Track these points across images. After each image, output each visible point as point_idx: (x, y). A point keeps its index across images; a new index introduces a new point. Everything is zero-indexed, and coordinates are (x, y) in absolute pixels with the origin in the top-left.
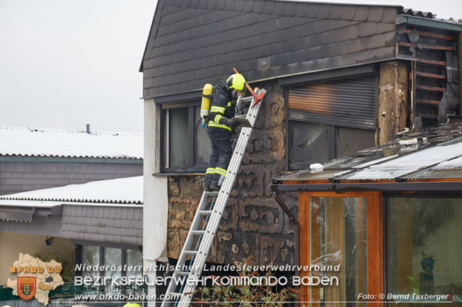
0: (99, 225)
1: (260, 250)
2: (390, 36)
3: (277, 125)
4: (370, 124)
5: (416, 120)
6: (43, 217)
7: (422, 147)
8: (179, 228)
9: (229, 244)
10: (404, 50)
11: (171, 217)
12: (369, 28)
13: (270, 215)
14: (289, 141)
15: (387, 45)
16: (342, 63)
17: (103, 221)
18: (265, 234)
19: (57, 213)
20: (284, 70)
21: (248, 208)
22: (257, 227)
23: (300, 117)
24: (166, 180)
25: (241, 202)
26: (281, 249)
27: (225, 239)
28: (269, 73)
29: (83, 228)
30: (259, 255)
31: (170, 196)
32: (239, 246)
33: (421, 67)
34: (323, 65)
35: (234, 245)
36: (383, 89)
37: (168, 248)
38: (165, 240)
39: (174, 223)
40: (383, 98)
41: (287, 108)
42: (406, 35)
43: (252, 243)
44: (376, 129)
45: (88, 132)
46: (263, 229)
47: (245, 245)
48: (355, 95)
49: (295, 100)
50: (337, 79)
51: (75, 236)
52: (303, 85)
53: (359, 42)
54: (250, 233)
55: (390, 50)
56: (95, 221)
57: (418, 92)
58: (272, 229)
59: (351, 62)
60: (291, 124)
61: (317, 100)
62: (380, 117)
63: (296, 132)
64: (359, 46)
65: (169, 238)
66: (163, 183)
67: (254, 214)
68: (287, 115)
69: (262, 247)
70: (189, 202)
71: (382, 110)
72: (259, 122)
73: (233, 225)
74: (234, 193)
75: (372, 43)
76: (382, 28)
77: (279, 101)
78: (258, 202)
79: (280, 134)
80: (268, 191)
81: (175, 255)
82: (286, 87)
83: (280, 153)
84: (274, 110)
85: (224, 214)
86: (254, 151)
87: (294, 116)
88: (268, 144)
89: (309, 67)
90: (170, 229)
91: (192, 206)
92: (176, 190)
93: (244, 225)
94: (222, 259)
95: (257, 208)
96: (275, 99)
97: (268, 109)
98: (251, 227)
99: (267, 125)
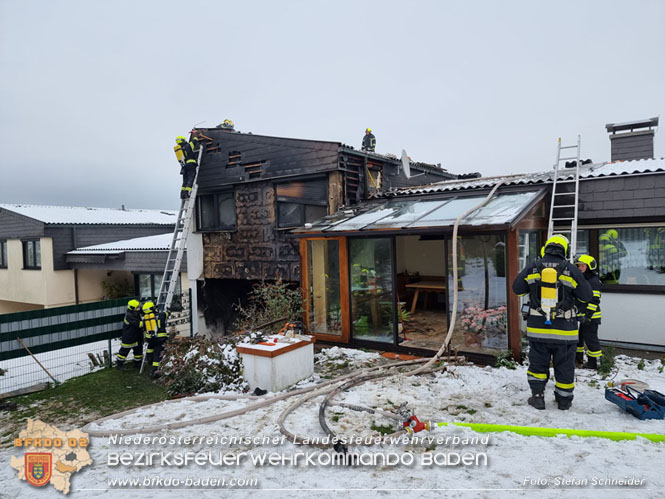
0: (152, 263)
1: (262, 270)
2: (335, 158)
3: (270, 204)
4: (325, 203)
5: (347, 201)
6: (112, 260)
7: (356, 215)
8: (211, 261)
9: (243, 268)
10: (342, 165)
11: (205, 255)
12: (323, 154)
13: (268, 252)
14: (278, 212)
15: (334, 163)
16: (308, 171)
17: (154, 260)
18: (265, 262)
19: (121, 257)
20: (276, 174)
21: (254, 249)
22: (260, 258)
23: (283, 199)
24: (201, 236)
26: (275, 269)
27: (240, 266)
28: (265, 176)
29: (140, 265)
30: (262, 273)
31: (204, 244)
32: (250, 269)
33: (349, 174)
34: (298, 172)
36: (331, 185)
37: (204, 273)
38: (202, 268)
39: (207, 259)
40: (331, 190)
41: (275, 194)
42: (342, 159)
43: (257, 267)
44: (328, 205)
45: (123, 209)
46: (264, 259)
47: (253, 268)
48: (315, 189)
49: (280, 191)
50: (305, 180)
51: (135, 269)
52: (285, 182)
53: (317, 160)
54: (255, 261)
55: (335, 165)
56: (148, 260)
57: (348, 186)
58: (269, 259)
59: (314, 171)
60: (278, 204)
61: (294, 191)
62: (330, 199)
63: (282, 208)
64: (318, 162)
65: (205, 267)
66: (200, 237)
67: (258, 251)
68: (276, 198)
70: (216, 246)
71: (331, 196)
72: (259, 202)
73: (245, 258)
74: (245, 240)
75: (325, 161)
76: (331, 153)
77: (271, 191)
78: (260, 245)
79: (271, 209)
80: (266, 239)
81: (208, 276)
82: (275, 184)
83: (272, 219)
84: (268, 196)
85: (240, 252)
86: (257, 218)
87: (280, 199)
88: (265, 214)
89: (289, 173)
90: (205, 262)
91: (218, 248)
92: (208, 241)
93: (252, 258)
94: (239, 277)
95: (260, 248)
96: (269, 190)
97: (265, 195)
98: (257, 258)
99: (264, 203)
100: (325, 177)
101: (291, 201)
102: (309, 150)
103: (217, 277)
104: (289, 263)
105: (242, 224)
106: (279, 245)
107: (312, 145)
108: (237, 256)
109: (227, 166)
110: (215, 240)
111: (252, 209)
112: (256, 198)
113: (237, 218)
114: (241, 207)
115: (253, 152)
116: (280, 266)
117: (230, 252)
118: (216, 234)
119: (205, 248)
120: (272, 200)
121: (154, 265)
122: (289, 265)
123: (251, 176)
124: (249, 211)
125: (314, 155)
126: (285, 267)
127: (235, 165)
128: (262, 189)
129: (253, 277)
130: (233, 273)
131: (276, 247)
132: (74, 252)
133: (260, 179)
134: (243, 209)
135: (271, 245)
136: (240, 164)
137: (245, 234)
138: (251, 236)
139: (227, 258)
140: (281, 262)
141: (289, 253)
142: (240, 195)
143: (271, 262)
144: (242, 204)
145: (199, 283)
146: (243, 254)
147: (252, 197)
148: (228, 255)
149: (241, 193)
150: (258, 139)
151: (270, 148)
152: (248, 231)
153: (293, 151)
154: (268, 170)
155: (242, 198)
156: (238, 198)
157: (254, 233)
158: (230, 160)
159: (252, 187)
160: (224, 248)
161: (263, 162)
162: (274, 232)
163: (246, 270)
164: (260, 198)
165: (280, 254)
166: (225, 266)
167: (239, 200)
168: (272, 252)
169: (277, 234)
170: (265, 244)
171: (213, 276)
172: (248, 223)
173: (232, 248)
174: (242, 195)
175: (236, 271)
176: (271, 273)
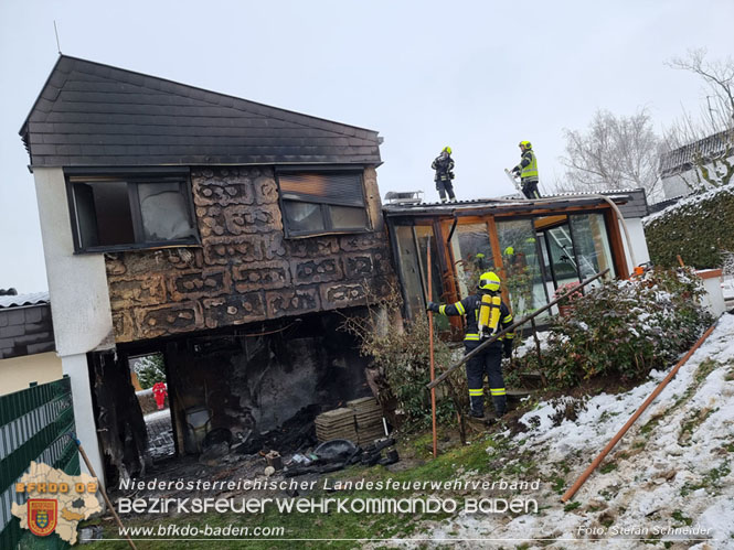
1: (265, 305)
2: (374, 149)
3: (271, 203)
4: (360, 203)
8: (131, 308)
9: (223, 308)
11: (113, 298)
12: (357, 142)
13: (274, 274)
14: (284, 215)
15: (374, 155)
16: (338, 161)
18: (270, 290)
21: (245, 272)
22: (259, 286)
23: (294, 197)
24: (100, 260)
25: (235, 268)
26: (291, 299)
27: (215, 304)
28: (262, 160)
30: (266, 310)
31: (110, 275)
32: (238, 306)
34: (321, 160)
35: (230, 308)
36: (367, 181)
38: (109, 324)
39: (118, 305)
40: (369, 187)
41: (279, 190)
43: (254, 301)
44: (367, 206)
46: (267, 286)
47: (246, 305)
48: (345, 184)
49: (285, 184)
50: (330, 172)
53: (350, 148)
54: (249, 293)
55: (375, 157)
58: (279, 285)
60: (284, 203)
61: (312, 186)
62: (369, 199)
64: (351, 151)
65: (115, 323)
66: (96, 262)
67: (254, 276)
68: (280, 195)
69: (269, 302)
70: (145, 278)
71: (370, 195)
72: (248, 199)
73: (227, 290)
74: (222, 261)
75: (362, 151)
76: (367, 143)
77: (270, 184)
78: (257, 265)
79: (274, 209)
80: (269, 254)
81: (126, 338)
82: (277, 172)
83: (279, 225)
84: (267, 191)
85: (211, 282)
86: (246, 223)
87: (287, 196)
88: (264, 218)
89: (306, 160)
90: (114, 312)
91: (153, 282)
92: (119, 269)
93: (241, 288)
94: (213, 324)
95: (257, 271)
96: (267, 182)
97: (259, 189)
98: (252, 287)
99: (260, 201)
100: (360, 171)
101: (307, 200)
102: (335, 134)
103: (154, 335)
104: (317, 286)
105: (213, 233)
106: (295, 262)
107: (341, 129)
108: (205, 288)
110: (142, 266)
111: (231, 208)
112: (241, 193)
113: (194, 222)
114: (208, 206)
115: (232, 122)
116: (299, 292)
117: (188, 284)
118: (141, 254)
119: (112, 285)
120: (275, 197)
122: (318, 289)
124: (228, 212)
125: (344, 142)
126: (311, 292)
128: (252, 179)
129: (248, 319)
130: (199, 319)
131: (290, 266)
134: (212, 211)
135: (284, 265)
137: (221, 251)
138: (237, 253)
139: (178, 296)
140: (301, 287)
141: (315, 272)
142: (203, 187)
143: (280, 290)
144: (211, 202)
145: (93, 358)
146: (220, 283)
147: (232, 191)
148: (181, 289)
149: (206, 182)
151: (266, 122)
152: (226, 245)
153: (310, 132)
155: (207, 192)
156: (200, 192)
157: (243, 249)
159: (231, 175)
160: (167, 280)
162: (284, 243)
163: (230, 310)
164: (249, 191)
165: (300, 275)
166: (175, 312)
167: (203, 195)
168: (282, 273)
169: (291, 244)
170: (268, 264)
171: (140, 335)
172: (227, 233)
173: (189, 277)
174: (209, 187)
175: (205, 316)
176: (285, 305)
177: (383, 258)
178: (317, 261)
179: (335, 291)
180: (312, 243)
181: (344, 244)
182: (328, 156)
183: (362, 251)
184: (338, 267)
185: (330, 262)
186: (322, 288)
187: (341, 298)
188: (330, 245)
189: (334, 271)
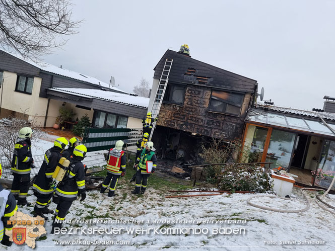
0: (111, 108)
2: (252, 87)
3: (207, 99)
4: (239, 105)
6: (84, 100)
8: (162, 117)
9: (182, 125)
11: (159, 114)
12: (246, 83)
13: (200, 120)
14: (210, 103)
15: (251, 89)
16: (235, 89)
18: (197, 125)
19: (91, 100)
20: (216, 86)
21: (192, 117)
22: (194, 122)
23: (215, 98)
25: (189, 115)
26: (202, 129)
27: (181, 123)
28: (208, 85)
29: (103, 107)
30: (193, 130)
32: (187, 126)
34: (229, 88)
36: (245, 98)
39: (160, 116)
40: (245, 101)
41: (211, 95)
43: (191, 126)
44: (241, 107)
45: (61, 68)
47: (189, 126)
48: (236, 98)
49: (214, 94)
50: (231, 92)
52: (219, 91)
54: (191, 123)
56: (109, 106)
58: (199, 124)
59: (239, 90)
60: (211, 99)
61: (223, 96)
62: (243, 105)
63: (212, 102)
64: (242, 86)
68: (211, 97)
69: (195, 128)
70: (168, 111)
71: (244, 103)
72: (200, 96)
73: (185, 121)
74: (187, 112)
75: (247, 87)
76: (251, 85)
77: (209, 92)
78: (196, 116)
79: (207, 101)
80: (200, 114)
81: (159, 124)
82: (212, 90)
83: (207, 106)
84: (207, 95)
86: (197, 103)
87: (213, 97)
88: (203, 103)
89: (223, 87)
91: (169, 113)
92: (163, 107)
93: (189, 121)
94: (179, 129)
95: (195, 118)
96: (208, 92)
97: (205, 93)
98: (192, 122)
99: (203, 97)
100: (243, 94)
101: (220, 100)
102: (238, 80)
103: (164, 126)
104: (212, 129)
105: (187, 104)
106: (208, 119)
107: (241, 78)
108: (180, 118)
109: (185, 74)
110: (167, 108)
111: (194, 98)
112: (199, 94)
113: (184, 100)
114: (189, 96)
115: (204, 71)
116: (205, 128)
117: (176, 116)
118: (169, 105)
120: (209, 97)
121: (114, 109)
122: (211, 130)
123: (199, 83)
125: (240, 83)
126: (209, 130)
127: (191, 75)
128: (204, 90)
129: (188, 130)
131: (206, 119)
132: (51, 89)
133: (205, 85)
134: (190, 97)
135: (204, 119)
136: (194, 75)
137: (187, 109)
138: (191, 111)
139: (173, 118)
140: (206, 127)
141: (213, 124)
142: (189, 90)
143: (200, 126)
144: (189, 95)
146: (184, 118)
147: (197, 93)
148: (174, 117)
149: (191, 89)
150: (209, 66)
151: (214, 73)
152: (190, 108)
153: (229, 78)
154: (211, 82)
155: (190, 92)
156: (188, 91)
157: (194, 110)
158: (188, 72)
159: (199, 88)
160: (172, 113)
161: (210, 78)
162: (206, 112)
163: (184, 126)
164: (201, 94)
165: (207, 123)
166: (171, 122)
167: (188, 92)
168: (202, 121)
169: (208, 113)
170: (199, 117)
171: (162, 125)
172: (191, 104)
173: (178, 114)
174: (191, 90)
175: (177, 125)
176: (200, 131)
177: (240, 127)
178: (214, 121)
179: (218, 132)
180: (215, 115)
181: (227, 118)
182: (232, 87)
183: (233, 123)
184: (221, 125)
185: (219, 122)
186: (213, 130)
187: (219, 135)
188: (221, 117)
189: (220, 126)
